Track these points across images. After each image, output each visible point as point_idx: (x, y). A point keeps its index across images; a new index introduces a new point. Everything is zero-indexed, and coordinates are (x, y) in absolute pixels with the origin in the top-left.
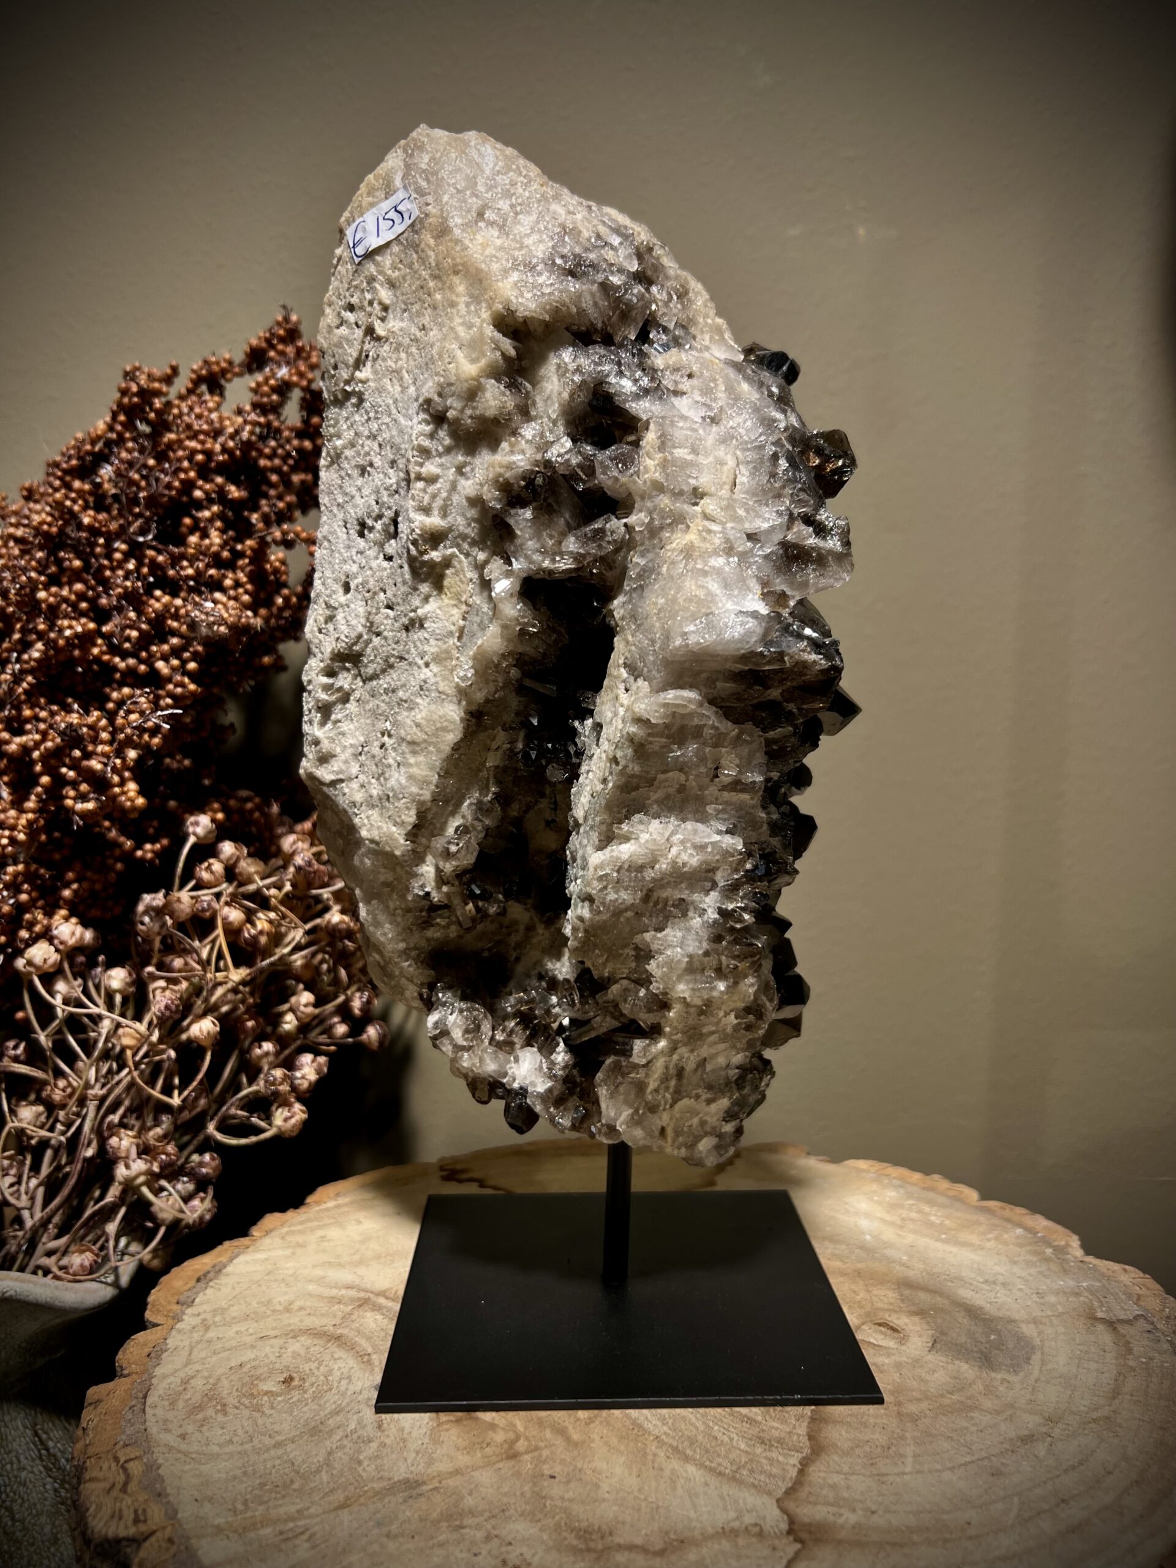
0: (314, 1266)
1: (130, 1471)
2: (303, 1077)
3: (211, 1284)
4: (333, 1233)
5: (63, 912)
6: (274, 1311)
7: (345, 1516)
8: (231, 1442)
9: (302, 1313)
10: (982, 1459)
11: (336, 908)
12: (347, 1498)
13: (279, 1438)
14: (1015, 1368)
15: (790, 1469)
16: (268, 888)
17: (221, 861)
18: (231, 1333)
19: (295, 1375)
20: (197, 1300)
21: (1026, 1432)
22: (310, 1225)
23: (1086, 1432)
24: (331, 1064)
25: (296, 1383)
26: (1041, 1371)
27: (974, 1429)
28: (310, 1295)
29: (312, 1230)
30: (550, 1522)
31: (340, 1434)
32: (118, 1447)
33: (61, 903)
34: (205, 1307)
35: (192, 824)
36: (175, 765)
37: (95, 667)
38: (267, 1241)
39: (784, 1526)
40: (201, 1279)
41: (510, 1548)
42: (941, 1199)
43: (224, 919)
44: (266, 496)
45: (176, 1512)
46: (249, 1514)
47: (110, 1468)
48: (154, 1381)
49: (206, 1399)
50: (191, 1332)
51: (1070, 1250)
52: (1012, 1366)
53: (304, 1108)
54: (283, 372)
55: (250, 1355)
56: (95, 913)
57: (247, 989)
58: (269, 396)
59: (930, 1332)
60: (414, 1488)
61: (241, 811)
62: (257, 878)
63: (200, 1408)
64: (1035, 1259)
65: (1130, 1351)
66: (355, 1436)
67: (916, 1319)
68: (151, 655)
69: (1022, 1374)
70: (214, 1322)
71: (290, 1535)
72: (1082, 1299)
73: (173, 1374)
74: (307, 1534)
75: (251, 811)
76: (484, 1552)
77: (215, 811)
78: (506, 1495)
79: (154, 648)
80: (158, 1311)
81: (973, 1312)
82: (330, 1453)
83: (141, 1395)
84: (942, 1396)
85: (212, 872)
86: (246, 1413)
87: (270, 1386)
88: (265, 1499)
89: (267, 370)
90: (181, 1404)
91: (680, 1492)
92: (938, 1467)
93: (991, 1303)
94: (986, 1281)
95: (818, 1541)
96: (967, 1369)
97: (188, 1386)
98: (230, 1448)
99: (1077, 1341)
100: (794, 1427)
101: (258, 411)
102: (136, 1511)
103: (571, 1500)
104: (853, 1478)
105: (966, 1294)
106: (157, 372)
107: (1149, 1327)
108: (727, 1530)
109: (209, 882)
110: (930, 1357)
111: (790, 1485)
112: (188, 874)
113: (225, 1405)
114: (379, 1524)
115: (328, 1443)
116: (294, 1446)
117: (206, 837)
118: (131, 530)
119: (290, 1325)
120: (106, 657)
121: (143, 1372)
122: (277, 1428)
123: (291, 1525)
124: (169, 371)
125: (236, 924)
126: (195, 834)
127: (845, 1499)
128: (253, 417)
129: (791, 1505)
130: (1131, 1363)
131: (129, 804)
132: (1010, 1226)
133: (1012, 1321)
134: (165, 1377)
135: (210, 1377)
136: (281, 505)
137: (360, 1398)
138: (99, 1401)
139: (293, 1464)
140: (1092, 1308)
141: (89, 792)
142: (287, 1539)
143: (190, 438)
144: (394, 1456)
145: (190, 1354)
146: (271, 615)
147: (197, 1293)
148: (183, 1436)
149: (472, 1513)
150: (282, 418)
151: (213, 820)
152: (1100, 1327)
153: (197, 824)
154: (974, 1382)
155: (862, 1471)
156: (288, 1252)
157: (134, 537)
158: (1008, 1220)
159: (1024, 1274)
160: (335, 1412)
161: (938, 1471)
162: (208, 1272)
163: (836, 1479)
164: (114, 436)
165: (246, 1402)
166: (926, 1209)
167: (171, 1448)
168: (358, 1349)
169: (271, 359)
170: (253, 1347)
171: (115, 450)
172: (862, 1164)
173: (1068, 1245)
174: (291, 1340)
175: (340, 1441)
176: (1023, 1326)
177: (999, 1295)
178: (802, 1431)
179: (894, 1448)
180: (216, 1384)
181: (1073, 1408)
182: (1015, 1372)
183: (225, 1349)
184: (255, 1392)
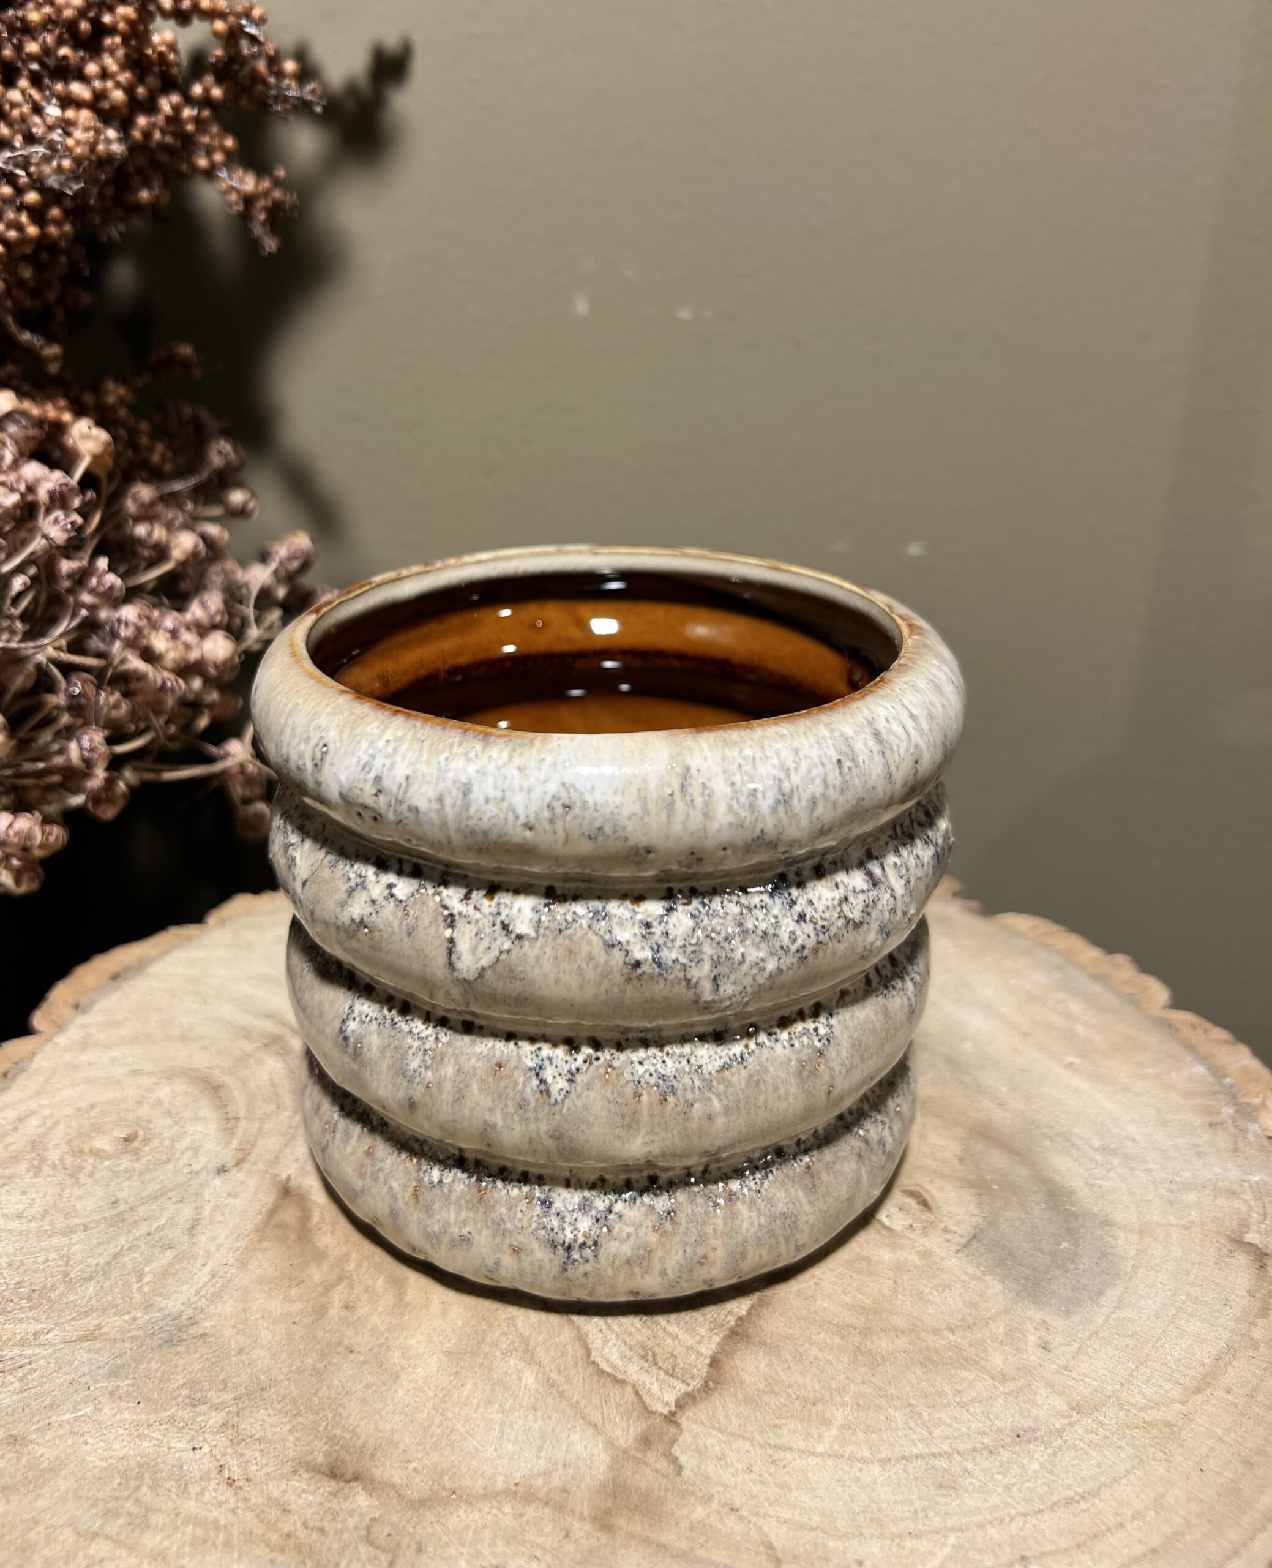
3: (124, 985)
6: (168, 1036)
7: (81, 1354)
9: (199, 1045)
10: (938, 1456)
14: (1069, 1307)
18: (106, 1058)
20: (97, 1006)
23: (1123, 1444)
25: (136, 1144)
26: (1107, 1320)
28: (220, 1020)
34: (100, 1018)
38: (218, 933)
40: (118, 977)
42: (1111, 1000)
49: (29, 1148)
50: (65, 1049)
52: (1068, 1301)
55: (109, 1094)
59: (975, 1219)
60: (181, 1329)
64: (1198, 1121)
66: (157, 1236)
67: (967, 1195)
69: (1076, 1318)
70: (97, 1040)
71: (8, 1366)
72: (1237, 1204)
73: (14, 1106)
76: (204, 1451)
80: (50, 1013)
81: (1056, 1198)
82: (117, 1255)
84: (936, 1332)
86: (60, 1175)
87: (104, 1143)
92: (866, 1452)
93: (1091, 1186)
94: (1103, 1149)
96: (996, 1292)
97: (21, 1126)
99: (1191, 1277)
100: (699, 1342)
103: (350, 1394)
108: (522, 1488)
110: (953, 1262)
113: (44, 1160)
115: (122, 1240)
119: (175, 1058)
122: (80, 1205)
132: (1189, 1058)
133: (1107, 1223)
137: (193, 1181)
140: (1244, 1225)
145: (47, 1081)
147: (102, 995)
152: (1242, 1259)
154: (994, 1318)
158: (1191, 1048)
159: (1167, 1144)
160: (155, 1197)
161: (864, 1460)
162: (131, 967)
165: (69, 1160)
172: (1023, 923)
173: (1263, 1105)
174: (164, 1081)
175: (138, 1239)
176: (1121, 1234)
177: (1111, 1175)
178: (708, 1348)
179: (820, 1406)
180: (51, 1128)
181: (1124, 1396)
182: (1068, 1313)
183: (86, 1081)
184: (86, 1148)
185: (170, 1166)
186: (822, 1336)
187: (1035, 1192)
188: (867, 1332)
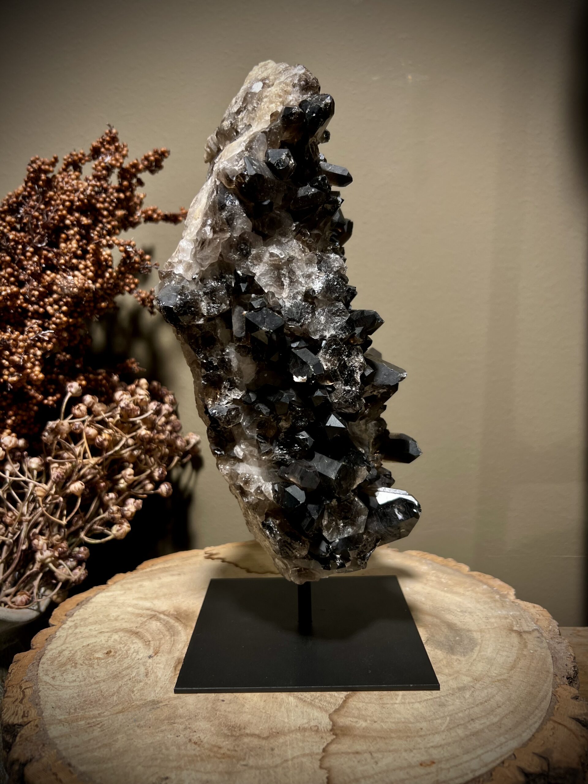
0: (133, 599)
1: (26, 693)
2: (128, 510)
3: (83, 607)
4: (146, 583)
5: (8, 431)
6: (109, 620)
7: (120, 716)
8: (75, 681)
9: (124, 621)
10: (437, 698)
11: (144, 427)
12: (123, 708)
13: (98, 679)
15: (340, 700)
16: (108, 417)
17: (85, 405)
18: (87, 630)
19: (112, 650)
20: (75, 614)
21: (462, 685)
22: (136, 579)
23: (493, 686)
24: (144, 504)
25: (112, 654)
26: (477, 655)
28: (128, 612)
29: (137, 582)
30: (217, 722)
31: (127, 678)
32: (23, 682)
33: (7, 426)
34: (78, 618)
35: (69, 387)
36: (62, 358)
37: (19, 310)
38: (114, 587)
39: (330, 727)
40: (79, 604)
41: (195, 733)
42: (449, 571)
43: (87, 434)
44: (101, 222)
45: (42, 712)
46: (76, 714)
47: (17, 692)
48: (46, 652)
49: (68, 660)
50: (68, 629)
51: (509, 596)
52: (463, 652)
53: (129, 525)
54: (108, 159)
55: (92, 640)
56: (24, 431)
57: (100, 467)
58: (101, 171)
59: (426, 635)
60: (156, 705)
61: (96, 380)
62: (102, 413)
63: (65, 664)
64: (489, 600)
65: (526, 647)
66: (134, 679)
67: (421, 629)
68: (45, 304)
69: (467, 657)
70: (80, 625)
71: (93, 724)
72: (508, 620)
73: (55, 649)
74: (101, 724)
75: (101, 380)
76: (181, 736)
77: (81, 380)
78: (199, 709)
79: (47, 300)
80: (56, 619)
81: (451, 626)
82: (120, 687)
83: (38, 658)
85: (81, 411)
86: (85, 667)
87: (100, 655)
88: (85, 707)
89: (100, 158)
90: (56, 662)
91: (283, 709)
92: (413, 701)
93: (461, 622)
94: (462, 611)
95: (344, 735)
96: (440, 654)
97: (61, 654)
98: (74, 684)
99: (500, 641)
101: (96, 179)
102: (24, 712)
103: (229, 712)
104: (369, 705)
105: (450, 618)
106: (47, 160)
107: (538, 635)
108: (301, 728)
109: (79, 415)
111: (337, 707)
112: (68, 412)
113: (76, 663)
114: (135, 721)
115: (120, 682)
116: (104, 683)
117: (76, 393)
118: (35, 241)
119: (115, 626)
120: (25, 305)
121: (42, 648)
122: (98, 675)
123: (94, 720)
124: (53, 160)
125: (93, 435)
126: (71, 392)
127: (363, 715)
128: (93, 182)
129: (335, 717)
130: (525, 653)
131: (35, 377)
132: (481, 584)
133: (469, 631)
134: (52, 649)
135: (72, 650)
136: (109, 226)
137: (140, 662)
138: (19, 660)
139: (102, 692)
140: (512, 625)
141: (14, 372)
142: (91, 727)
143: (63, 194)
144: (150, 689)
145: (65, 639)
146: (104, 282)
147: (76, 611)
148: (53, 678)
149: (181, 717)
150: (109, 183)
151: (80, 385)
152: (514, 635)
153: (71, 386)
154: (442, 660)
155: (375, 702)
156: (122, 592)
157: (36, 244)
158: (481, 581)
159: (482, 608)
160: (127, 668)
161: (413, 703)
162: (83, 601)
163: (360, 705)
164: (26, 193)
165: (87, 662)
166: (440, 575)
167: (46, 683)
168: (145, 638)
169: (103, 153)
170: (96, 636)
171: (27, 200)
172: (414, 553)
173: (508, 594)
174: (114, 634)
175: (127, 681)
176: (475, 633)
177: (466, 618)
180: (74, 653)
181: (489, 674)
182: (464, 655)
183: (82, 637)
184: (92, 657)
185: (129, 658)
187: (444, 626)
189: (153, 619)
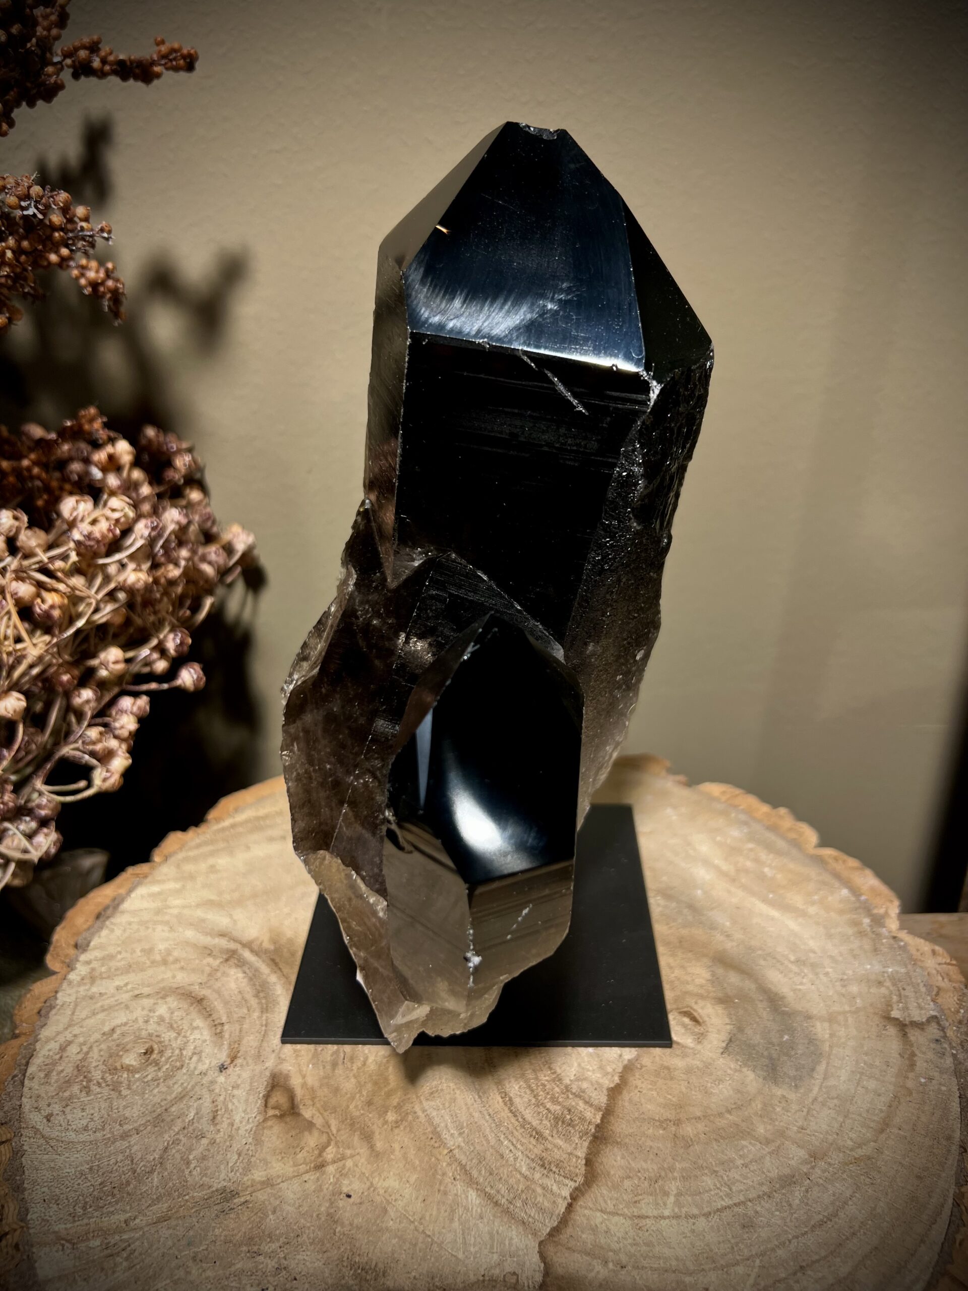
0: (197, 905)
3: (107, 923)
4: (222, 861)
6: (153, 962)
7: (165, 1229)
8: (86, 1129)
9: (178, 966)
10: (738, 1205)
12: (170, 1209)
13: (127, 1127)
14: (796, 1082)
15: (560, 1201)
18: (112, 987)
19: (155, 1047)
20: (92, 944)
21: (788, 1171)
22: (204, 849)
23: (845, 1176)
25: (154, 1056)
26: (820, 1088)
27: (739, 1162)
28: (187, 943)
29: (205, 857)
30: (335, 1254)
31: (180, 1124)
38: (164, 869)
39: (538, 1278)
40: (101, 916)
42: (781, 844)
45: (27, 1211)
46: (86, 1220)
48: (38, 1046)
49: (75, 1073)
51: (888, 920)
52: (795, 1078)
55: (121, 1017)
59: (728, 1027)
60: (228, 1200)
63: (68, 1082)
64: (851, 932)
65: (912, 1066)
66: (191, 1129)
67: (720, 1009)
69: (802, 1090)
70: (101, 973)
71: (115, 1250)
72: (883, 990)
73: (54, 1038)
74: (128, 1252)
78: (304, 1215)
80: (58, 955)
81: (774, 1001)
82: (166, 1149)
83: (24, 1062)
84: (720, 1115)
86: (106, 1091)
87: (131, 1059)
88: (102, 1203)
90: (54, 1076)
91: (456, 1225)
92: (695, 1211)
93: (794, 990)
94: (797, 961)
96: (751, 1079)
97: (65, 1054)
98: (83, 1137)
99: (865, 1049)
100: (575, 1149)
103: (358, 1228)
104: (615, 1219)
105: (774, 978)
107: (939, 1035)
108: (487, 1278)
110: (721, 1061)
111: (555, 1224)
113: (90, 1081)
114: (190, 1243)
115: (166, 1137)
116: (137, 1137)
119: (163, 980)
121: (30, 1035)
122: (127, 1113)
123: (117, 1238)
127: (601, 1247)
129: (551, 1250)
130: (910, 1084)
132: (837, 884)
133: (809, 1017)
134: (48, 1040)
135: (84, 1043)
137: (205, 1080)
139: (132, 1161)
140: (889, 1005)
142: (111, 1256)
144: (219, 1158)
145: (73, 1014)
147: (93, 934)
148: (48, 1118)
149: (270, 1236)
152: (892, 1031)
154: (754, 1098)
155: (625, 1210)
156: (178, 886)
158: (837, 876)
159: (835, 952)
160: (180, 1098)
161: (694, 1217)
162: (107, 907)
163: (598, 1219)
165: (108, 1077)
166: (763, 855)
167: (36, 1132)
168: (215, 1016)
170: (127, 1007)
172: (716, 789)
173: (886, 913)
174: (160, 1001)
175: (178, 1133)
176: (818, 1024)
177: (804, 980)
178: (581, 1153)
179: (660, 1182)
180: (87, 1053)
181: (840, 1142)
182: (796, 1087)
183: (103, 1010)
184: (118, 1065)
185: (184, 1070)
186: (651, 1131)
187: (761, 1001)
188: (678, 1123)
189: (232, 961)
